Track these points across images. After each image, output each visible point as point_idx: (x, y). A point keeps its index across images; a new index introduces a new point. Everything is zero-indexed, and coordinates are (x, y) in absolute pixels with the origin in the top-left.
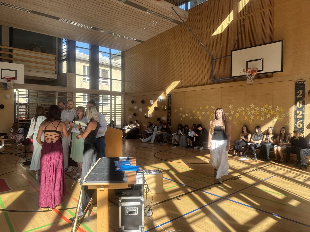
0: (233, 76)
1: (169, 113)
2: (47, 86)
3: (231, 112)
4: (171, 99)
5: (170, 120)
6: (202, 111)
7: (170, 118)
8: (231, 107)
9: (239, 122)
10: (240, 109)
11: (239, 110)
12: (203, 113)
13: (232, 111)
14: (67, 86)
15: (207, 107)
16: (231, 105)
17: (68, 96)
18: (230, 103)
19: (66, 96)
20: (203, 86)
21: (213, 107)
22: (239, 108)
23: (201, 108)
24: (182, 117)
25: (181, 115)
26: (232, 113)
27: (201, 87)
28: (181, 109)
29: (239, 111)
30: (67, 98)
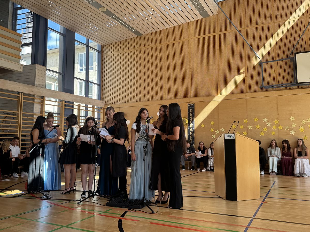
0: (298, 82)
1: (191, 128)
2: (9, 82)
3: (292, 125)
4: (194, 111)
5: (193, 138)
6: (248, 124)
7: (192, 134)
8: (292, 118)
9: (306, 137)
10: (306, 122)
11: (304, 122)
12: (250, 127)
13: (294, 124)
14: (36, 86)
15: (256, 120)
16: (292, 117)
17: (35, 100)
18: (291, 115)
19: (33, 100)
20: (248, 94)
21: (265, 120)
22: (304, 120)
23: (246, 121)
24: (214, 133)
25: (212, 130)
26: (294, 126)
27: (245, 94)
28: (212, 123)
29: (305, 124)
30: (35, 104)
